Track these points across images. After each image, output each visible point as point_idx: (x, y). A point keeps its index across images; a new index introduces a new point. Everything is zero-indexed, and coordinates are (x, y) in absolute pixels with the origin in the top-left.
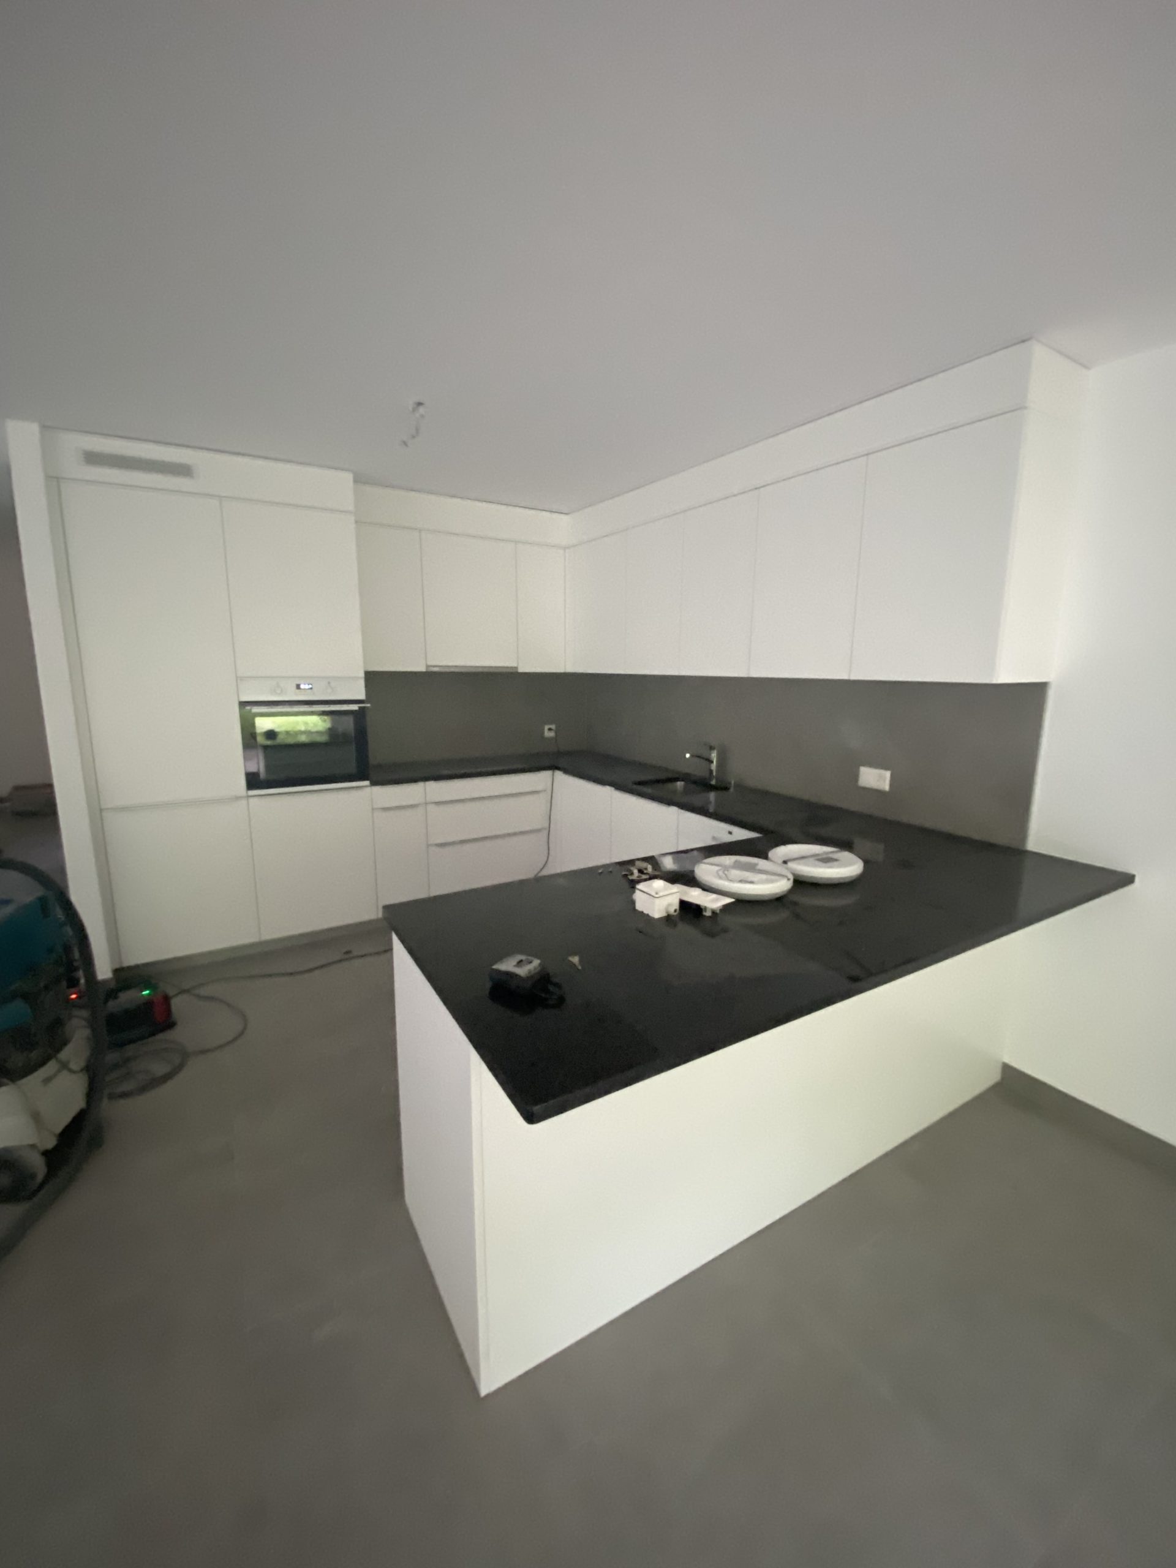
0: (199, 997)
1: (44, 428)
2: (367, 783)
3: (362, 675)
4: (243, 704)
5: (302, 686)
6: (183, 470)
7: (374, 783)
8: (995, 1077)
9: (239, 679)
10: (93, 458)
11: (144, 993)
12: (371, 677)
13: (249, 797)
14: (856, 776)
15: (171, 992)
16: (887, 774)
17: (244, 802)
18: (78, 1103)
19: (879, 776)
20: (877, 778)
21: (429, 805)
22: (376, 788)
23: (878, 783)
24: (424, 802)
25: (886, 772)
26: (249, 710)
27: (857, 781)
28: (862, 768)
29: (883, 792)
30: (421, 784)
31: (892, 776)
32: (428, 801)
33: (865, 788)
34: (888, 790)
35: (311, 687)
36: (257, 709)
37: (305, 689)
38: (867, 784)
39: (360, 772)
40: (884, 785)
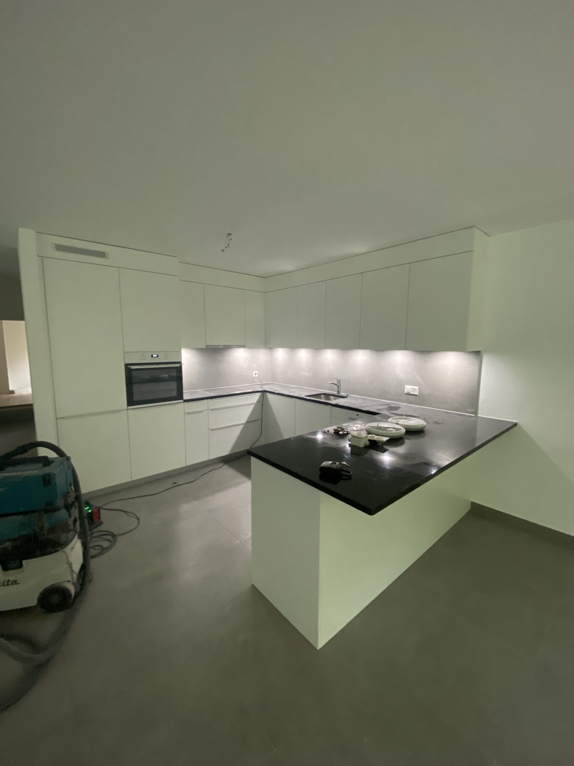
1: (38, 233)
2: (182, 401)
7: (185, 401)
9: (125, 354)
10: (59, 248)
11: (86, 508)
13: (128, 409)
14: (403, 389)
17: (126, 412)
19: (413, 389)
20: (412, 390)
21: (209, 410)
22: (186, 403)
23: (413, 391)
24: (207, 409)
25: (417, 388)
26: (130, 368)
27: (404, 392)
28: (406, 386)
29: (416, 395)
30: (206, 401)
31: (419, 389)
32: (209, 409)
33: (408, 394)
34: (418, 394)
35: (158, 356)
36: (133, 367)
37: (155, 357)
38: (409, 392)
39: (179, 396)
40: (416, 393)
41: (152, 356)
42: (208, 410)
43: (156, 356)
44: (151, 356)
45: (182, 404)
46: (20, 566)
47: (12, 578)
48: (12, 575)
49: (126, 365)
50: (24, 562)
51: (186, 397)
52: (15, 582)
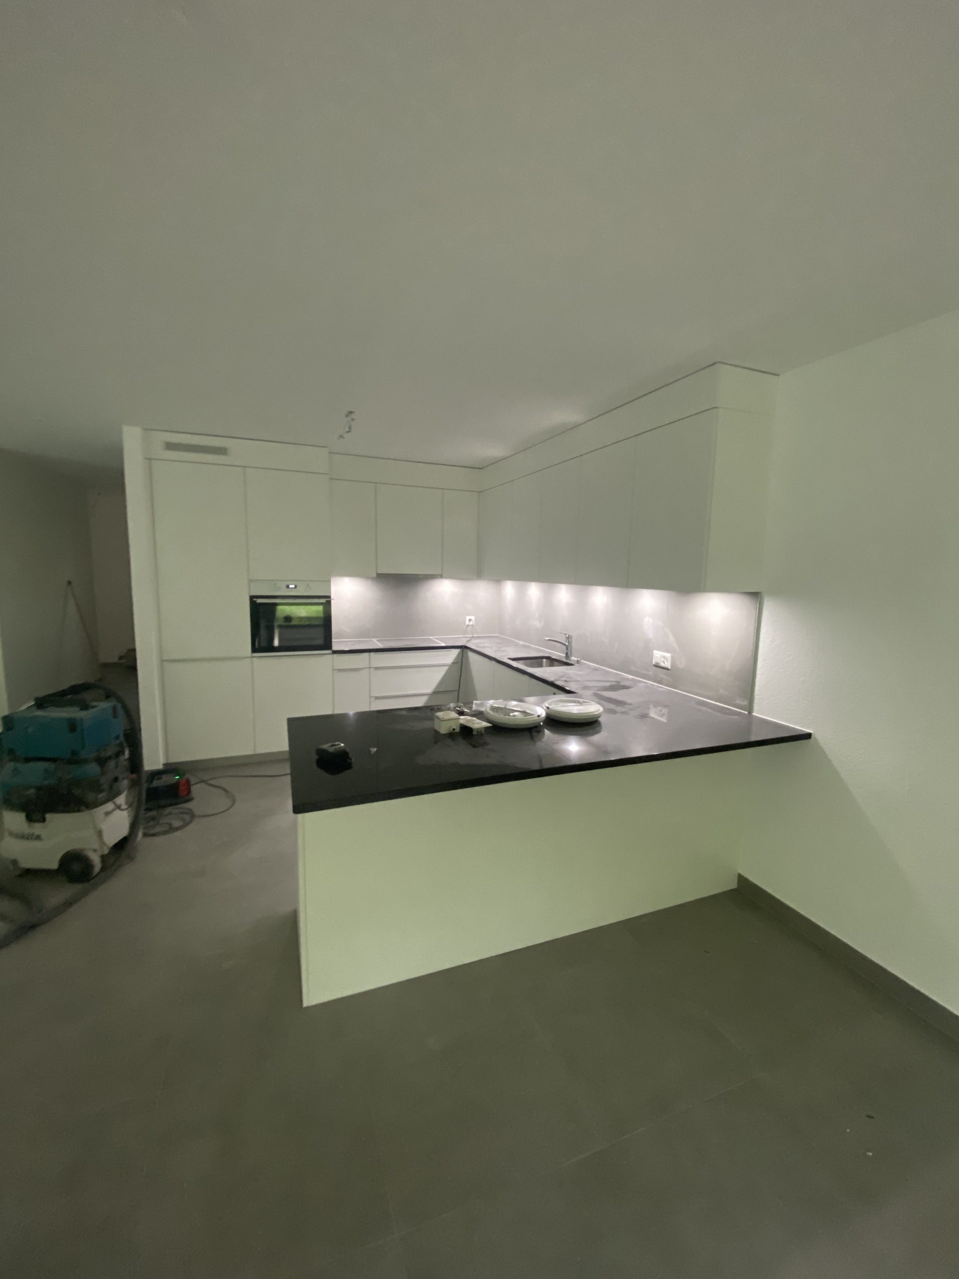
0: (211, 785)
1: (144, 430)
2: (330, 651)
5: (291, 586)
6: (222, 451)
7: (335, 652)
9: (250, 581)
10: (170, 446)
11: (176, 778)
13: (252, 657)
15: (193, 780)
16: (669, 658)
17: (248, 660)
18: (124, 831)
19: (664, 657)
20: (663, 659)
21: (372, 669)
22: (335, 655)
23: (664, 662)
24: (368, 667)
25: (668, 655)
26: (255, 601)
27: (652, 661)
28: (655, 652)
29: (667, 669)
30: (367, 654)
31: (672, 657)
32: (372, 666)
33: (657, 666)
34: (670, 668)
35: (296, 587)
36: (259, 601)
37: (292, 588)
38: (658, 663)
39: (326, 644)
40: (667, 665)
41: (288, 587)
42: (370, 668)
43: (293, 586)
44: (285, 587)
45: (331, 656)
46: (43, 820)
47: (37, 832)
48: (37, 828)
49: (252, 598)
50: (48, 816)
51: (335, 647)
52: (38, 838)
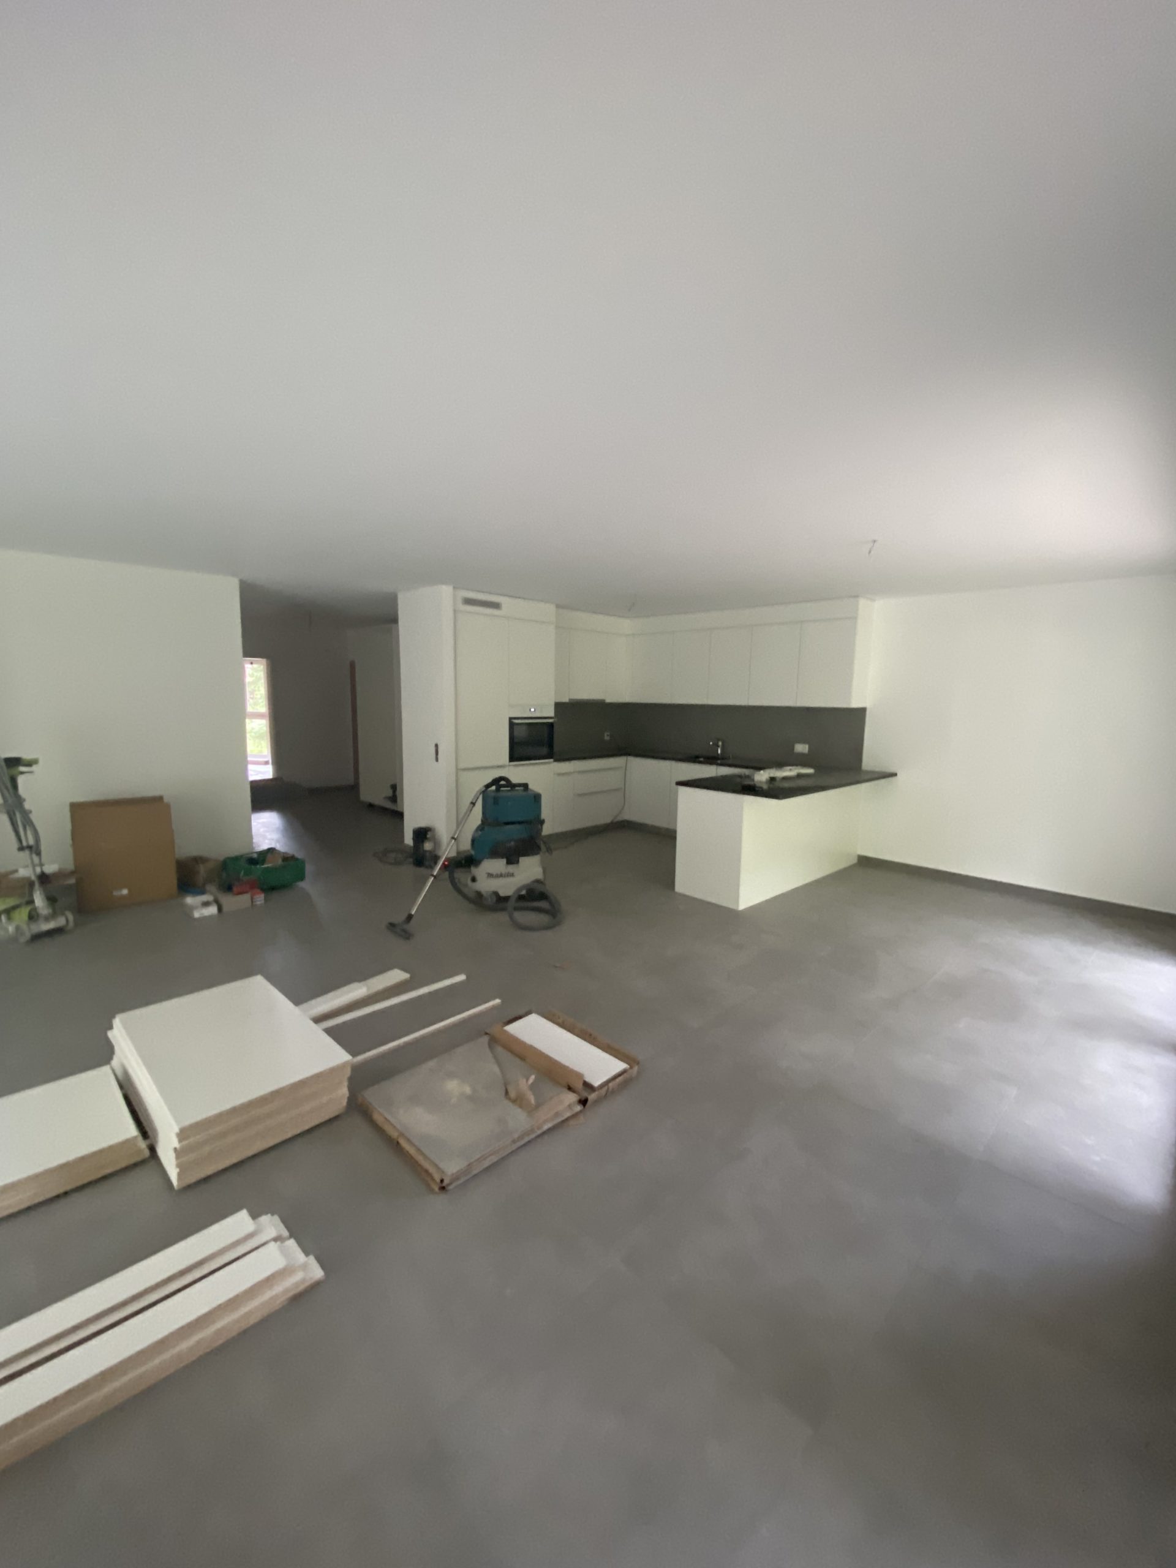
1: (454, 588)
2: (552, 760)
3: (553, 704)
4: (511, 719)
5: (532, 710)
6: (496, 606)
7: (557, 760)
8: (855, 861)
9: (510, 706)
10: (466, 601)
12: (559, 706)
13: (509, 765)
14: (793, 749)
16: (807, 746)
19: (803, 747)
21: (576, 773)
22: (556, 763)
24: (574, 771)
26: (512, 722)
28: (796, 744)
29: (805, 754)
30: (574, 761)
31: (809, 746)
35: (535, 710)
36: (515, 721)
38: (798, 751)
39: (551, 755)
40: (805, 751)
44: (529, 710)
45: (553, 763)
46: (518, 862)
47: (512, 871)
48: (512, 868)
50: (521, 859)
